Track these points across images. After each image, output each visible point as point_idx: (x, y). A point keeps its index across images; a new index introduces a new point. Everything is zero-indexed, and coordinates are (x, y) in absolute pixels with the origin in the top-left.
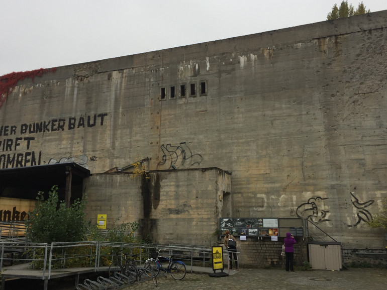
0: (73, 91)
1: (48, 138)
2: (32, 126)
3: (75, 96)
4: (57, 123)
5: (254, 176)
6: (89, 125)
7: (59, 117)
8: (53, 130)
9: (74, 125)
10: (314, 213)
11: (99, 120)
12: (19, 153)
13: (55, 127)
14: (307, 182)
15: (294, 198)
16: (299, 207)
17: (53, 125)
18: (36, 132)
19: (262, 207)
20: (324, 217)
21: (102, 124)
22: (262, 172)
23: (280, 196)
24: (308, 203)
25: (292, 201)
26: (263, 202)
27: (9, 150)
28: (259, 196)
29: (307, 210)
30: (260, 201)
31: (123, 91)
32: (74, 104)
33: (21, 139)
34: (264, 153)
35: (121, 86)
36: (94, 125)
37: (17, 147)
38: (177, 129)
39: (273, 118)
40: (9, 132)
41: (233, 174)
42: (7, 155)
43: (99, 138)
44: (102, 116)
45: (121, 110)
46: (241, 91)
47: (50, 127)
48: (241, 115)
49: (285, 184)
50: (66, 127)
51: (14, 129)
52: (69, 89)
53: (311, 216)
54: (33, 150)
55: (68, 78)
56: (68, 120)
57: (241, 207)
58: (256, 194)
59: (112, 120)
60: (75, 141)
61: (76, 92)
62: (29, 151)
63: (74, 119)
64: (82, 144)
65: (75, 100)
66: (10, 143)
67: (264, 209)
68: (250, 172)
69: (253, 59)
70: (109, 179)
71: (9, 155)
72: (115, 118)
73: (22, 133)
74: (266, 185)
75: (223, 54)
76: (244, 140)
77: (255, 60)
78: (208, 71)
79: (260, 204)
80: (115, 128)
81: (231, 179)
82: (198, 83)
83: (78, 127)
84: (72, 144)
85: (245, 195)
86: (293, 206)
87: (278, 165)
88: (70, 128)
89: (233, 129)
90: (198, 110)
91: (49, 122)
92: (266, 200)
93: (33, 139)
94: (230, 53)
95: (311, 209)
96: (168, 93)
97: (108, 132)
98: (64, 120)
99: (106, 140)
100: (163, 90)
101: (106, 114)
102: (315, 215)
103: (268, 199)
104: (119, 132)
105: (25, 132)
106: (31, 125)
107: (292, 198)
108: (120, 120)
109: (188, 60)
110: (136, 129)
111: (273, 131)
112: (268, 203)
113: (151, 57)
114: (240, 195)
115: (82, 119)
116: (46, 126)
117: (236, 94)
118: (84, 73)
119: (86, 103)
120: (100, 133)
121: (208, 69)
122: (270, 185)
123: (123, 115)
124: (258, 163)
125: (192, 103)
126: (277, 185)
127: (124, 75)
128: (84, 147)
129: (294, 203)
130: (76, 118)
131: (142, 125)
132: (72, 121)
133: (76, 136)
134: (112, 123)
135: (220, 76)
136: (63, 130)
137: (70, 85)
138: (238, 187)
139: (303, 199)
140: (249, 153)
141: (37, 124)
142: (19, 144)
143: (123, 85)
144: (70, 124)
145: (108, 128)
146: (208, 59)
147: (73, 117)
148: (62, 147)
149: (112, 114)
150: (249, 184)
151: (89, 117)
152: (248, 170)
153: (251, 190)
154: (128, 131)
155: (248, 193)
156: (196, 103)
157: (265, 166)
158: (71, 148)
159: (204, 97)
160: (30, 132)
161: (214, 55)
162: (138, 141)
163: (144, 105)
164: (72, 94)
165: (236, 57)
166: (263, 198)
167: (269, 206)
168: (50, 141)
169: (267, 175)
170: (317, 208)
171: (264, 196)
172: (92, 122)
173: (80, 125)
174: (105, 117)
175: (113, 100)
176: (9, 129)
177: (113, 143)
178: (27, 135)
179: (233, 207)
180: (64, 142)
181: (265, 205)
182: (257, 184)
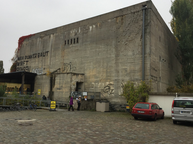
0: (39, 43)
1: (32, 61)
3: (40, 45)
4: (34, 55)
5: (92, 75)
7: (35, 53)
8: (34, 58)
9: (39, 56)
10: (109, 90)
12: (24, 67)
13: (34, 57)
14: (108, 78)
15: (103, 84)
16: (104, 88)
17: (34, 56)
19: (93, 88)
20: (112, 92)
21: (47, 55)
22: (94, 74)
23: (99, 83)
24: (107, 86)
25: (102, 86)
26: (93, 86)
27: (22, 65)
28: (92, 83)
29: (107, 89)
30: (92, 85)
31: (54, 42)
32: (40, 47)
33: (25, 61)
34: (95, 66)
35: (53, 40)
36: (45, 56)
38: (69, 57)
39: (99, 52)
40: (22, 59)
41: (85, 75)
43: (46, 61)
44: (47, 52)
45: (53, 50)
46: (89, 41)
47: (33, 57)
48: (89, 51)
49: (101, 79)
50: (37, 57)
52: (38, 42)
53: (108, 91)
55: (38, 38)
57: (87, 87)
58: (91, 83)
59: (50, 54)
60: (40, 62)
61: (40, 43)
62: (27, 66)
63: (39, 53)
64: (41, 63)
65: (40, 46)
66: (22, 63)
67: (94, 88)
69: (94, 27)
70: (42, 77)
71: (22, 67)
72: (51, 53)
73: (25, 59)
74: (95, 79)
75: (85, 25)
76: (89, 61)
77: (95, 28)
78: (79, 33)
79: (92, 87)
81: (84, 77)
82: (76, 38)
84: (38, 63)
85: (88, 83)
86: (102, 88)
87: (99, 71)
88: (38, 57)
89: (86, 57)
90: (76, 49)
92: (94, 85)
93: (28, 61)
94: (87, 25)
95: (108, 89)
96: (67, 42)
98: (36, 54)
99: (48, 61)
100: (65, 41)
101: (48, 52)
102: (109, 91)
103: (95, 85)
104: (52, 58)
106: (27, 56)
107: (102, 84)
108: (52, 54)
109: (73, 29)
110: (57, 57)
111: (98, 57)
112: (95, 86)
113: (62, 28)
114: (86, 83)
115: (41, 53)
116: (32, 56)
117: (88, 42)
118: (42, 35)
119: (43, 47)
120: (46, 59)
121: (79, 32)
122: (96, 79)
123: (53, 52)
124: (93, 70)
125: (74, 46)
126: (98, 79)
127: (54, 36)
128: (42, 64)
129: (103, 86)
131: (59, 56)
132: (39, 54)
133: (40, 60)
134: (50, 55)
135: (83, 35)
136: (36, 58)
137: (39, 40)
138: (86, 80)
139: (106, 85)
140: (90, 66)
141: (29, 56)
142: (24, 63)
143: (54, 40)
144: (38, 56)
145: (49, 57)
146: (80, 28)
148: (36, 64)
149: (50, 51)
150: (90, 79)
151: (44, 53)
152: (90, 73)
153: (90, 81)
154: (55, 58)
155: (89, 82)
156: (75, 46)
157: (95, 72)
158: (38, 65)
159: (78, 44)
160: (28, 59)
161: (82, 26)
162: (57, 62)
163: (59, 48)
164: (39, 44)
165: (89, 27)
167: (95, 88)
168: (33, 62)
170: (110, 88)
171: (94, 83)
172: (44, 55)
173: (41, 56)
174: (48, 53)
175: (50, 46)
176: (22, 58)
177: (50, 63)
178: (27, 60)
180: (36, 62)
181: (94, 87)
182: (92, 79)
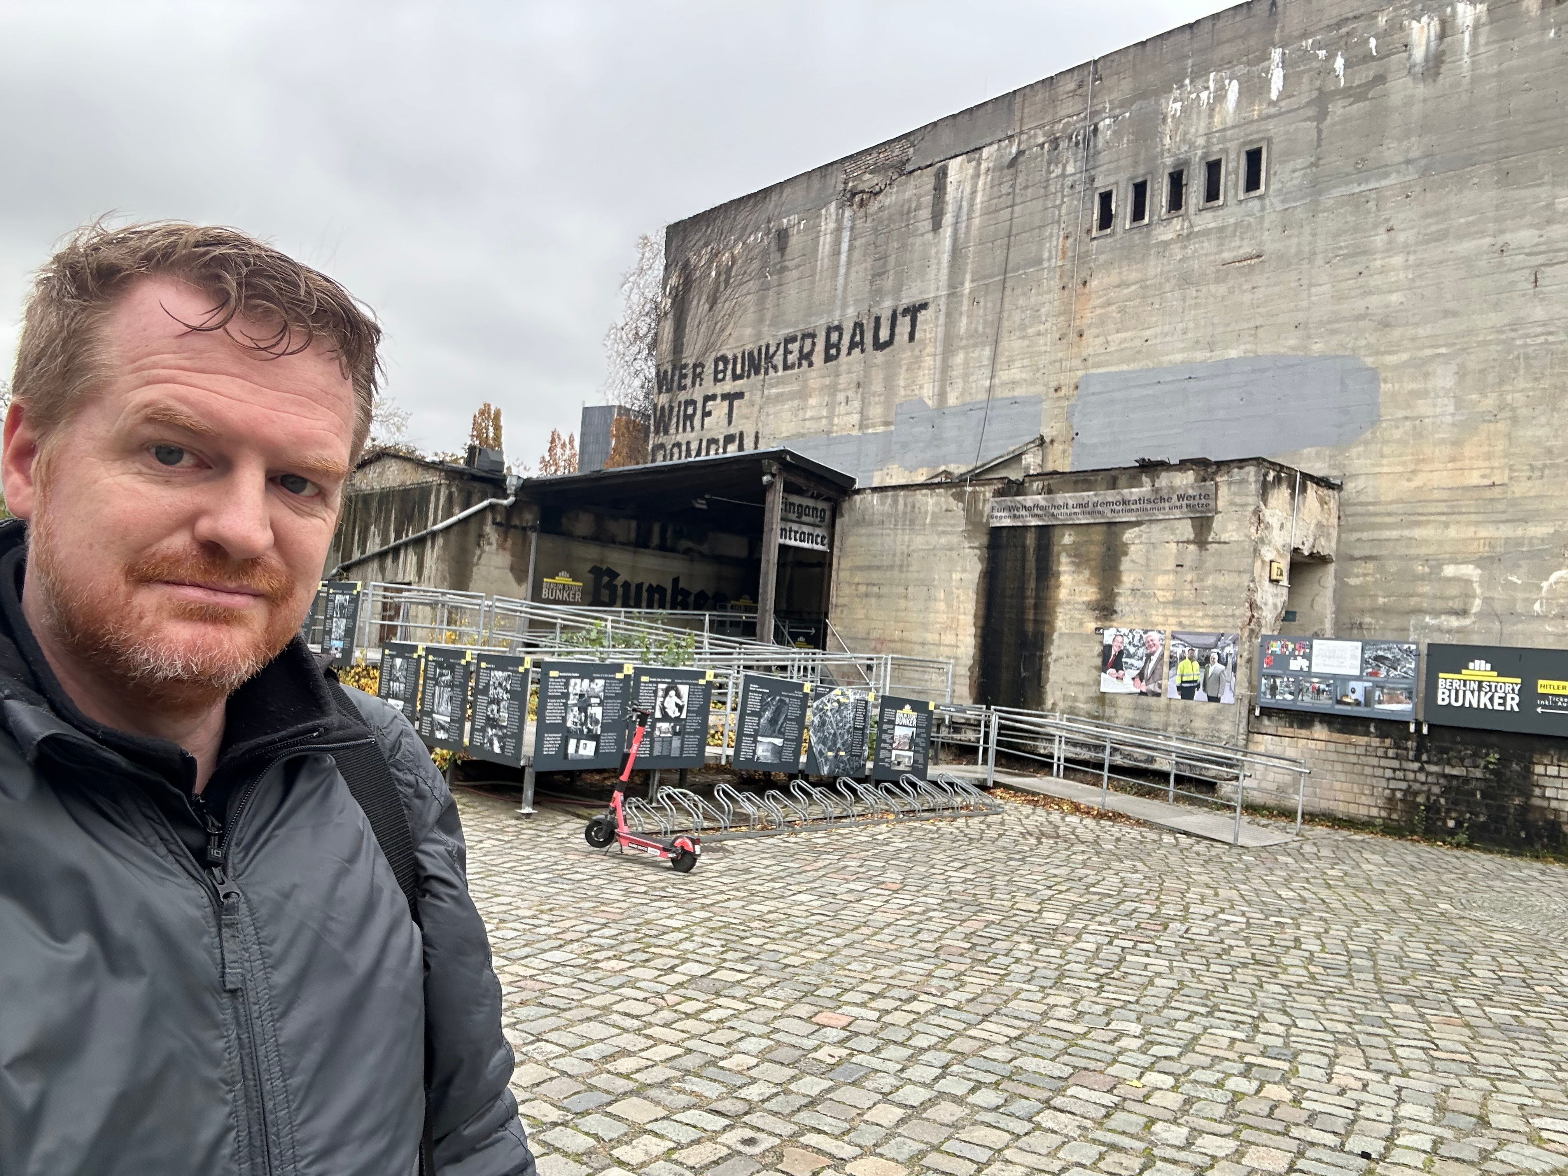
0: (837, 242)
1: (774, 391)
2: (739, 360)
3: (843, 257)
4: (794, 347)
5: (1436, 495)
6: (879, 346)
7: (802, 327)
8: (786, 367)
9: (837, 346)
11: (904, 326)
12: (709, 436)
13: (791, 358)
17: (787, 352)
18: (748, 377)
19: (1464, 613)
21: (912, 337)
22: (1474, 479)
23: (1544, 574)
26: (1468, 596)
27: (689, 429)
28: (1449, 571)
30: (1453, 591)
31: (977, 222)
32: (841, 280)
33: (713, 397)
34: (1490, 402)
35: (971, 205)
36: (890, 342)
37: (707, 420)
38: (1148, 333)
39: (1541, 259)
40: (688, 381)
41: (1350, 487)
42: (684, 442)
43: (902, 383)
44: (914, 311)
45: (968, 285)
46: (1408, 162)
47: (778, 359)
48: (1398, 260)
50: (818, 357)
51: (698, 370)
52: (828, 238)
54: (740, 428)
55: (826, 204)
56: (824, 333)
58: (1440, 567)
59: (942, 320)
60: (841, 397)
61: (845, 246)
62: (732, 430)
63: (839, 329)
64: (856, 404)
65: (842, 271)
66: (690, 411)
67: (1467, 622)
68: (1418, 481)
69: (1469, 21)
70: (906, 505)
71: (688, 443)
72: (948, 315)
73: (716, 380)
74: (1486, 532)
75: (1339, 25)
76: (1405, 357)
77: (1477, 27)
78: (1272, 103)
79: (1457, 605)
80: (949, 347)
81: (1341, 505)
82: (1234, 156)
83: (849, 354)
84: (831, 406)
85: (1392, 567)
87: (1549, 451)
88: (828, 358)
89: (1359, 317)
90: (1227, 256)
91: (778, 345)
92: (1478, 589)
93: (740, 395)
94: (1372, 17)
96: (1123, 206)
97: (928, 361)
98: (813, 336)
99: (921, 387)
100: (1106, 198)
101: (924, 306)
103: (1488, 584)
104: (959, 359)
105: (724, 379)
106: (735, 359)
108: (964, 320)
109: (1200, 74)
110: (1012, 344)
111: (1539, 313)
112: (1486, 600)
113: (1072, 86)
114: (1370, 567)
115: (858, 326)
116: (769, 358)
117: (1386, 175)
118: (869, 181)
119: (873, 276)
120: (904, 367)
121: (1274, 96)
122: (1506, 531)
123: (974, 301)
124: (1457, 443)
125: (1206, 233)
126: (1539, 530)
127: (984, 166)
128: (862, 413)
130: (844, 326)
131: (1030, 331)
132: (834, 337)
133: (843, 380)
134: (941, 331)
135: (1322, 115)
136: (811, 365)
137: (832, 225)
138: (1368, 536)
140: (1423, 407)
141: (751, 354)
142: (709, 414)
143: (979, 199)
144: (828, 346)
145: (929, 349)
146: (1276, 54)
147: (836, 323)
148: (809, 414)
149: (943, 302)
150: (1413, 525)
151: (878, 320)
152: (1413, 472)
153: (1422, 551)
154: (987, 352)
155: (1405, 559)
156: (1221, 229)
157: (1489, 456)
158: (830, 417)
159: (1255, 204)
160: (735, 377)
161: (1305, 35)
162: (1014, 383)
163: (1039, 261)
164: (836, 253)
165: (1396, 26)
166: (1468, 582)
167: (1489, 614)
168: (780, 399)
169: (1496, 492)
171: (1470, 571)
172: (884, 335)
173: (853, 345)
174: (922, 316)
175: (946, 257)
176: (689, 371)
177: (942, 395)
178: (728, 386)
179: (1339, 611)
180: (813, 401)
181: (1476, 606)
182: (1446, 525)
